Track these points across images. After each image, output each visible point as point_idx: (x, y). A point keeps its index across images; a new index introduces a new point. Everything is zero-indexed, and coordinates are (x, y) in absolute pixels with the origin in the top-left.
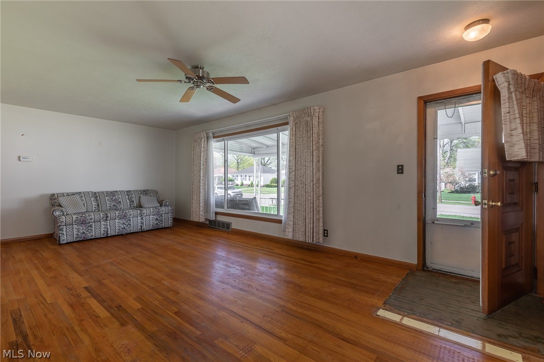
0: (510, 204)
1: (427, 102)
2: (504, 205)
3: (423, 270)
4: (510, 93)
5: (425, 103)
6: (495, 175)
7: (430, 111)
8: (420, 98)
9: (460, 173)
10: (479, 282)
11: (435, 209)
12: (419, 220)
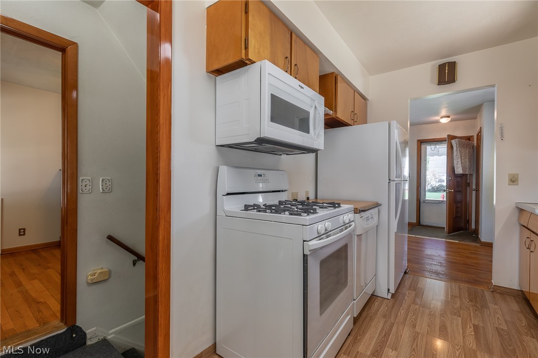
0: (457, 191)
1: (421, 142)
2: (455, 191)
3: (419, 225)
4: (457, 148)
5: (421, 143)
6: (451, 179)
7: (423, 146)
8: (418, 140)
9: (432, 175)
10: (444, 228)
11: (425, 195)
12: (417, 200)
